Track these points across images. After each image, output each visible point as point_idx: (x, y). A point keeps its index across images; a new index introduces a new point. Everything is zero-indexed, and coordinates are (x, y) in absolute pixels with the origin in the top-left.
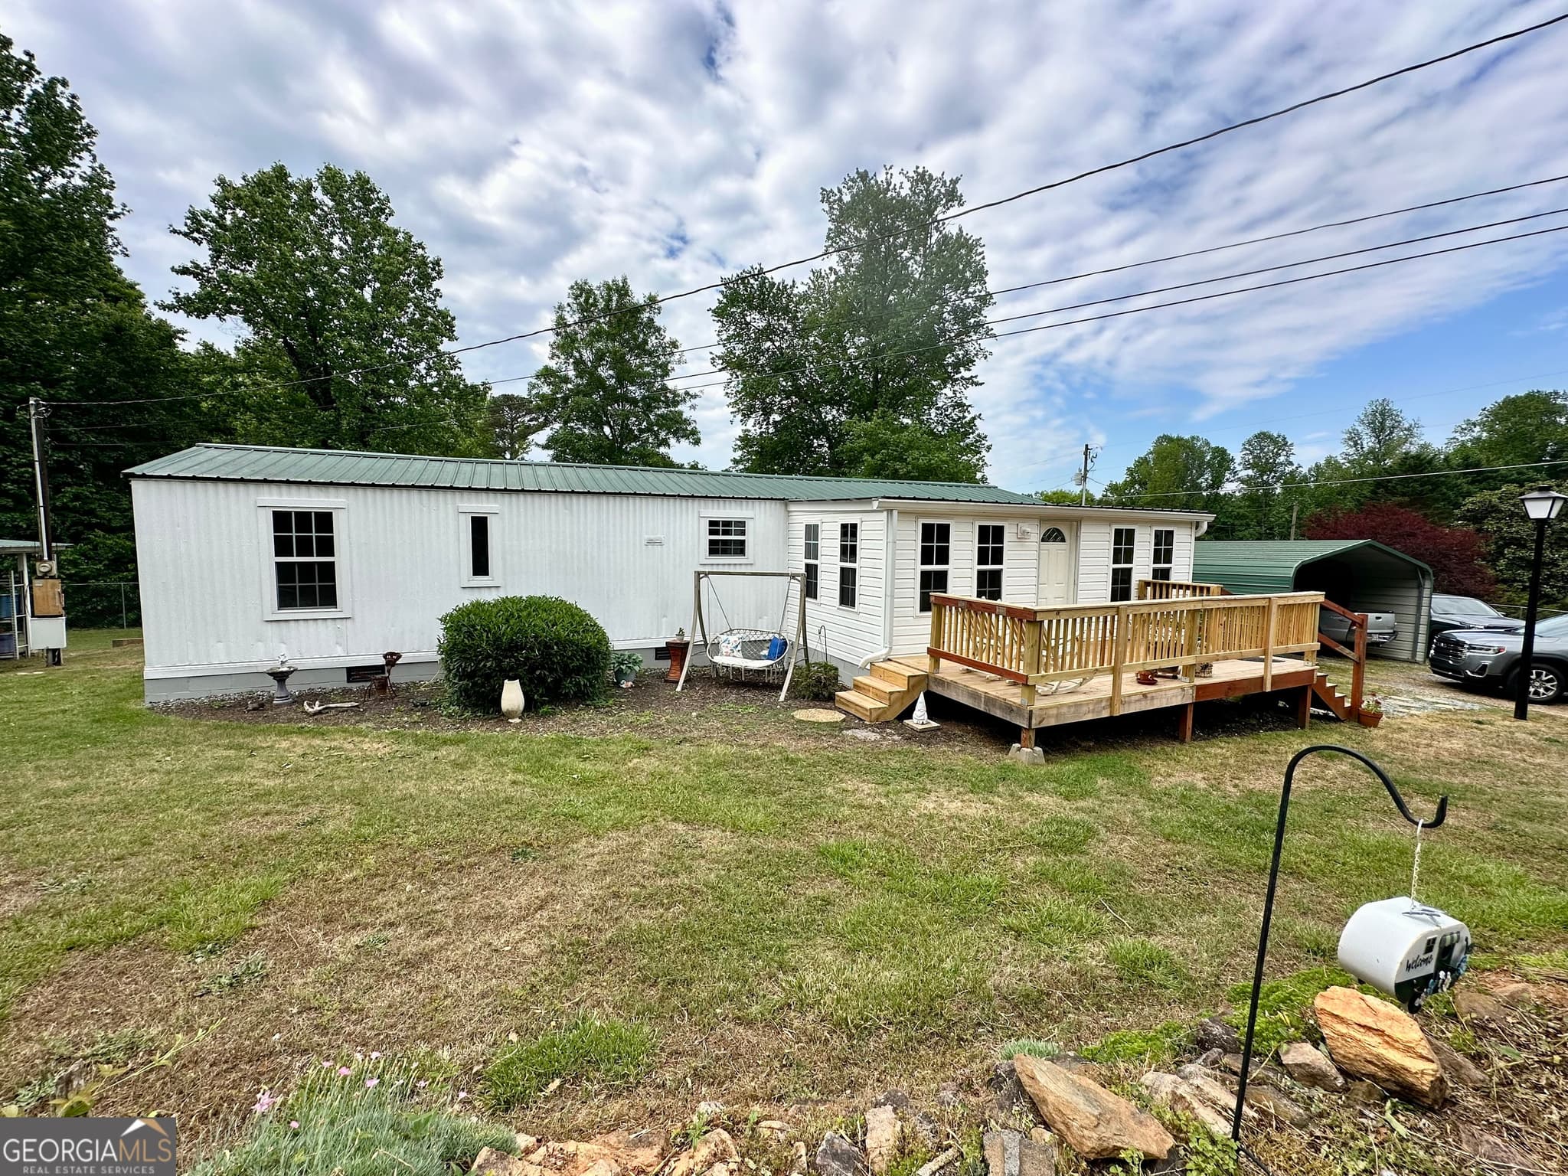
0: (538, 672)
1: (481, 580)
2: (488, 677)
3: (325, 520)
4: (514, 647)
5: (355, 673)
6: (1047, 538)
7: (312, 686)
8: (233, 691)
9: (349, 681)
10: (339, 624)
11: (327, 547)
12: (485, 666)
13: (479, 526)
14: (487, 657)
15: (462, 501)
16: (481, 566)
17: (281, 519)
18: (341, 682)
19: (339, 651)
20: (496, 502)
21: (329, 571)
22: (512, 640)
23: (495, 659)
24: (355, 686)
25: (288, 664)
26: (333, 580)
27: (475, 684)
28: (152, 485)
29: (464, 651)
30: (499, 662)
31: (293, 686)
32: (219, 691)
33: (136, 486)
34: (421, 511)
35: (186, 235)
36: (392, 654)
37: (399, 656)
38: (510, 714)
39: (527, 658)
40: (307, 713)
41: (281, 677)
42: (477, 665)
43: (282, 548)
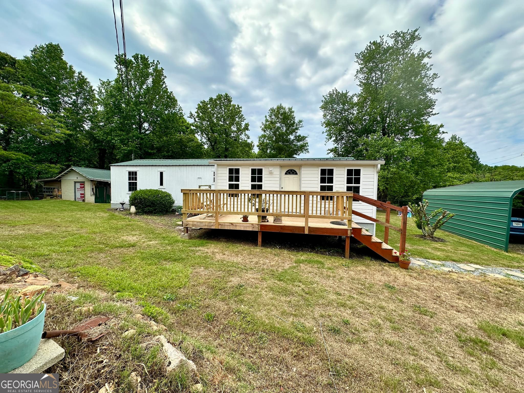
0: (139, 205)
1: (161, 187)
3: (136, 173)
6: (288, 172)
11: (136, 179)
13: (161, 174)
15: (158, 168)
17: (130, 173)
20: (165, 168)
26: (137, 186)
28: (113, 167)
33: (111, 167)
38: (132, 213)
41: (122, 204)
43: (129, 179)
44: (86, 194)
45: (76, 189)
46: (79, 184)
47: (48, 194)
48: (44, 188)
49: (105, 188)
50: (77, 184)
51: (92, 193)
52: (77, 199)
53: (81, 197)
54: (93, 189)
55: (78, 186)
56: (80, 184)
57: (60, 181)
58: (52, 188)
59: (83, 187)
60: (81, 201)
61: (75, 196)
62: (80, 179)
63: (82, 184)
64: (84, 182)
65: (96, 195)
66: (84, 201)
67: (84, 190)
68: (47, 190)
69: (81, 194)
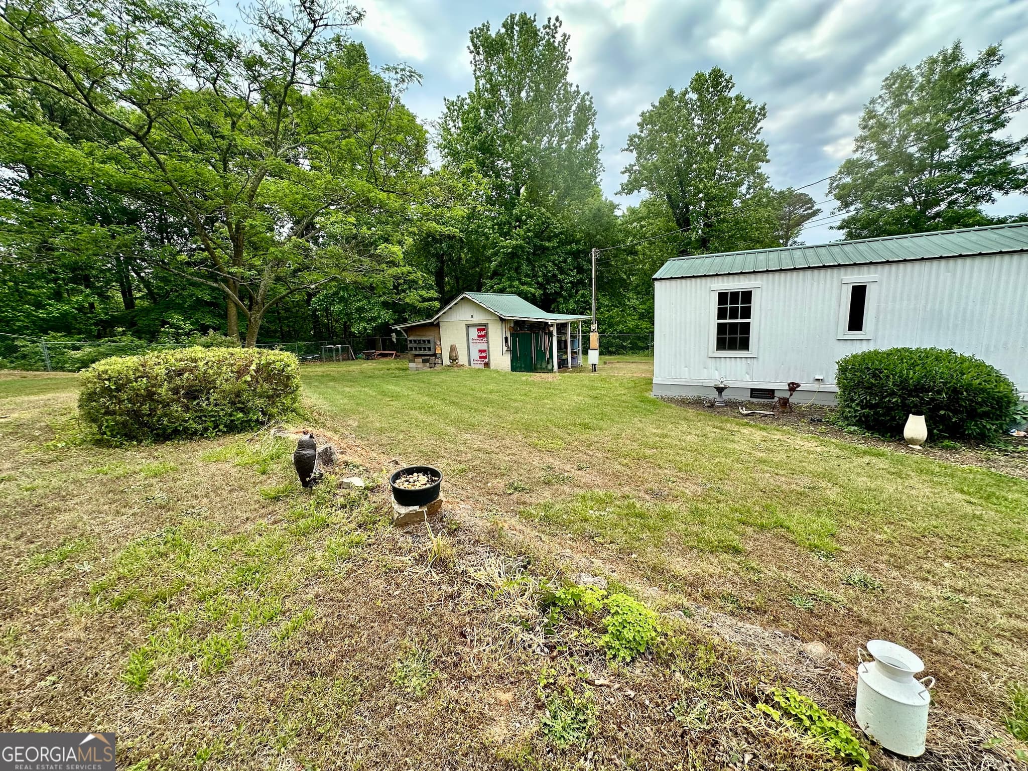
0: (942, 412)
1: (855, 334)
2: (889, 409)
3: (747, 294)
4: (920, 389)
5: (755, 392)
7: (732, 398)
8: (691, 394)
9: (751, 397)
10: (749, 361)
11: (747, 313)
12: (889, 401)
14: (893, 394)
15: (846, 275)
16: (856, 322)
17: (722, 297)
18: (746, 397)
19: (748, 378)
20: (876, 273)
21: (746, 328)
22: (919, 383)
23: (900, 396)
24: (754, 400)
25: (725, 383)
26: (749, 334)
27: (876, 413)
28: (665, 283)
29: (869, 388)
30: (903, 399)
31: (726, 395)
32: (684, 394)
33: (657, 285)
34: (812, 284)
35: (627, 150)
36: (793, 383)
37: (799, 386)
38: (913, 441)
39: (932, 400)
40: (740, 413)
41: (720, 390)
42: (881, 400)
43: (721, 314)
44: (491, 350)
45: (471, 341)
46: (475, 329)
47: (417, 353)
48: (411, 341)
49: (533, 335)
50: (471, 329)
51: (505, 348)
52: (472, 362)
53: (480, 357)
54: (506, 338)
55: (474, 332)
56: (478, 330)
57: (438, 325)
58: (424, 341)
59: (484, 336)
60: (482, 367)
61: (469, 355)
62: (479, 318)
63: (483, 329)
64: (486, 325)
65: (513, 352)
66: (487, 365)
67: (488, 342)
68: (415, 345)
69: (480, 351)
